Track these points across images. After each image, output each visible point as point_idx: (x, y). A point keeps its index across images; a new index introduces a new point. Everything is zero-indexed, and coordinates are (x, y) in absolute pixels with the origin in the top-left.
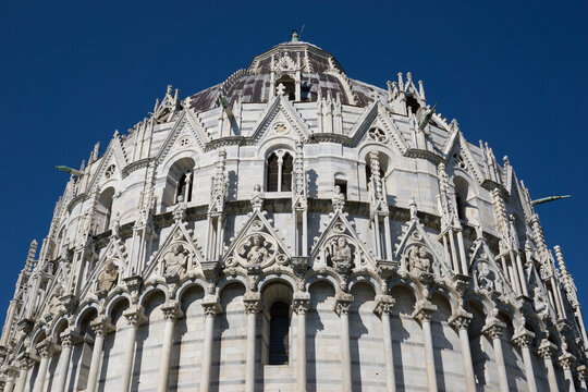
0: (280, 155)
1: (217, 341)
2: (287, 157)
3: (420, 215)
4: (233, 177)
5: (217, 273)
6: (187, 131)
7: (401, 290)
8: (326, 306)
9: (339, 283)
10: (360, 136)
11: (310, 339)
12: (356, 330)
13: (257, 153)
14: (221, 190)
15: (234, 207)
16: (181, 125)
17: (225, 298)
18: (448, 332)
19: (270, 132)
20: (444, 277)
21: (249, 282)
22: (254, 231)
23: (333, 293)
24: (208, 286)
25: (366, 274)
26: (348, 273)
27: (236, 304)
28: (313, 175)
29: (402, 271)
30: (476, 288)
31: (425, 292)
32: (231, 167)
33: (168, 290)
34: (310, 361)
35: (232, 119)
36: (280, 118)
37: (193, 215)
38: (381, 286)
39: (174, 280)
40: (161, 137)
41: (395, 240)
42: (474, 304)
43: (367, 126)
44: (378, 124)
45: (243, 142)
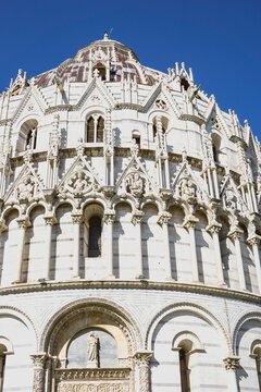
0: (96, 118)
1: (54, 241)
2: (100, 119)
3: (189, 159)
4: (64, 132)
5: (54, 197)
6: (32, 101)
7: (175, 208)
8: (126, 219)
9: (134, 203)
10: (149, 105)
11: (115, 239)
12: (146, 234)
13: (79, 117)
14: (56, 142)
15: (64, 153)
16: (28, 96)
17: (58, 214)
18: (206, 236)
19: (89, 102)
20: (204, 200)
21: (75, 203)
22: (78, 168)
23: (131, 210)
24: (47, 206)
25: (153, 198)
26: (141, 197)
27: (66, 217)
28: (117, 131)
29: (176, 196)
30: (225, 207)
31: (191, 210)
32: (62, 126)
33: (21, 208)
34: (116, 255)
35: (63, 93)
36: (96, 92)
37: (36, 158)
38: (162, 206)
39: (25, 202)
40: (15, 105)
41: (171, 176)
42: (223, 218)
43: (154, 99)
44: (161, 97)
45: (70, 109)
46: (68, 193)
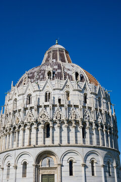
0: (48, 93)
1: (37, 133)
2: (49, 93)
3: (74, 106)
4: (39, 99)
5: (36, 121)
6: (29, 87)
7: (69, 122)
8: (56, 126)
9: (58, 122)
10: (63, 88)
11: (53, 132)
13: (43, 93)
14: (36, 103)
15: (39, 107)
16: (28, 86)
17: (38, 126)
18: (79, 129)
19: (46, 88)
20: (78, 119)
21: (42, 123)
22: (43, 112)
24: (35, 124)
25: (63, 120)
26: (60, 120)
27: (40, 126)
28: (54, 98)
29: (70, 119)
30: (85, 120)
31: (74, 122)
32: (38, 97)
33: (28, 124)
34: (53, 137)
35: (38, 85)
36: (48, 84)
37: (31, 108)
38: (66, 122)
39: (29, 122)
40: (25, 88)
41: (69, 112)
42: (84, 124)
43: (65, 85)
44: (68, 84)
45: (40, 91)
46: (40, 120)
